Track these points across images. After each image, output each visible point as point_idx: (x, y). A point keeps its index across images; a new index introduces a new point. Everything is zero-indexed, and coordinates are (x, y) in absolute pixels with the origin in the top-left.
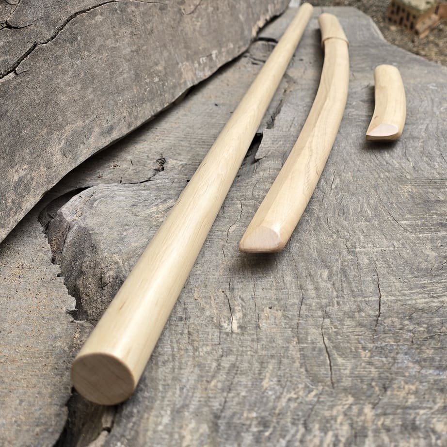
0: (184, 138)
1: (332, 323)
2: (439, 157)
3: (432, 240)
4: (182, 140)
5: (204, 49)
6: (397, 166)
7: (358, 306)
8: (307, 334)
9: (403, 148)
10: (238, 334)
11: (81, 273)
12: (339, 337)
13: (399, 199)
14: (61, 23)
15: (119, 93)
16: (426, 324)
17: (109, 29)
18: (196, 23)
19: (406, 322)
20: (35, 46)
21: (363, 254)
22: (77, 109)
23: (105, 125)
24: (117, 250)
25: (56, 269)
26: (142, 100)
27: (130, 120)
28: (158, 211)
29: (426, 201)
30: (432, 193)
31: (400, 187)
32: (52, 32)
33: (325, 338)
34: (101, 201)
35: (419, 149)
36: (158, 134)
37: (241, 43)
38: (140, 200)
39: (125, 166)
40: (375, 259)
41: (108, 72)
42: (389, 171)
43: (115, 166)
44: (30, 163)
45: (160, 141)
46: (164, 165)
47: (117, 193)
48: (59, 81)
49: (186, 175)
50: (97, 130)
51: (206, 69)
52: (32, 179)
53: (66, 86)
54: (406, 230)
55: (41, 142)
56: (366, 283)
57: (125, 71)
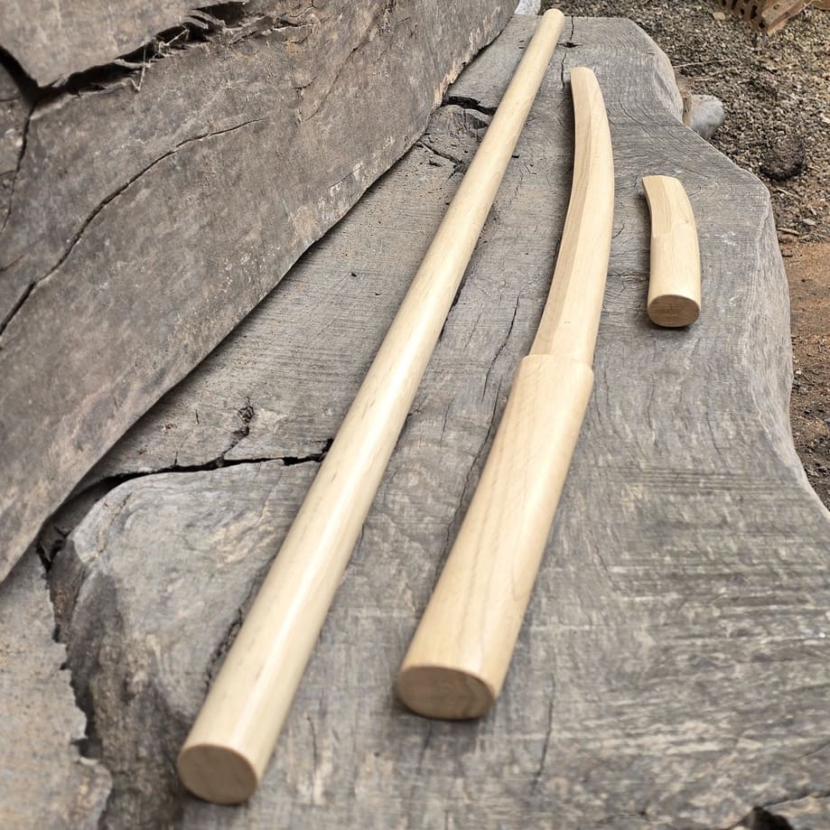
0: (290, 358)
1: (465, 787)
2: (702, 422)
3: (653, 612)
4: (285, 364)
5: (337, 170)
6: (630, 438)
7: (512, 752)
8: (424, 809)
9: (647, 397)
10: (319, 807)
11: (97, 667)
12: (471, 817)
13: (619, 516)
14: (76, 230)
15: (176, 309)
16: (606, 791)
17: (160, 205)
18: (323, 128)
19: (578, 788)
20: (31, 287)
21: (540, 637)
22: (103, 365)
23: (151, 372)
24: (155, 626)
25: (59, 652)
26: (217, 305)
27: (195, 348)
28: (226, 538)
29: (662, 523)
30: (673, 504)
31: (625, 490)
32: (62, 250)
33: (451, 820)
34: (138, 516)
35: (674, 399)
36: (248, 350)
37: (411, 128)
38: (200, 513)
39: (185, 426)
40: (556, 651)
41: (158, 280)
42: (613, 451)
43: (168, 427)
44: (21, 482)
45: (249, 365)
46: (251, 424)
47: (165, 497)
48: (72, 328)
49: (283, 446)
50: (137, 386)
51: (340, 204)
52: (24, 506)
53: (82, 335)
54: (616, 588)
55: (40, 442)
56: (533, 702)
57: (188, 267)
